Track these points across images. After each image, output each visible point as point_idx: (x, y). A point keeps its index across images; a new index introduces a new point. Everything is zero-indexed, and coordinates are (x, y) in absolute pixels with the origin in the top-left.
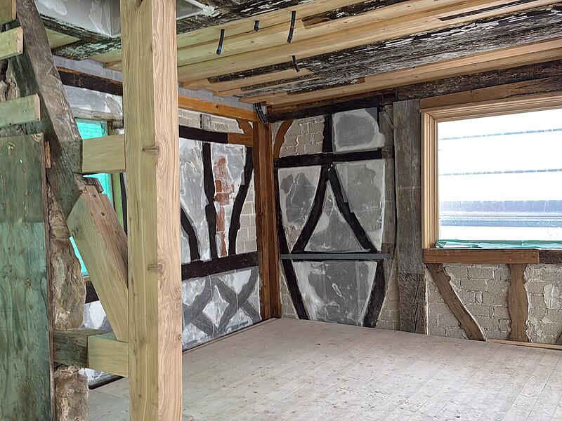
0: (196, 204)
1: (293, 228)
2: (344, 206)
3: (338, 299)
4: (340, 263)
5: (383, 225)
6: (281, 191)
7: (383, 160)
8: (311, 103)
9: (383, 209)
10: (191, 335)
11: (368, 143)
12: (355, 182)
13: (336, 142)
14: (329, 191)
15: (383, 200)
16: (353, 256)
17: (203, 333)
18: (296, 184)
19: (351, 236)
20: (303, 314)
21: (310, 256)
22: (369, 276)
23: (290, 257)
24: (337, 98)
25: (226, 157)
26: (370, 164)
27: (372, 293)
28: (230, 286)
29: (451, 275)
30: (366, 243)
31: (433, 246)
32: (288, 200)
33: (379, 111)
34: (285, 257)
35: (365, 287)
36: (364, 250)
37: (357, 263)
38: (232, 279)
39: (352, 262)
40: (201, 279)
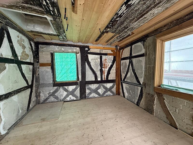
0: (97, 68)
1: (123, 75)
2: (133, 70)
3: (131, 95)
4: (132, 86)
5: (143, 77)
6: (121, 66)
7: (144, 57)
8: (127, 44)
9: (143, 72)
10: (94, 95)
11: (140, 52)
12: (137, 64)
13: (133, 53)
14: (131, 66)
15: (144, 69)
16: (135, 84)
17: (97, 95)
18: (124, 64)
19: (135, 79)
20: (124, 96)
21: (126, 82)
22: (139, 91)
23: (122, 82)
24: (133, 41)
25: (107, 58)
26: (140, 58)
27: (139, 96)
28: (106, 86)
29: (165, 98)
30: (138, 81)
31: (159, 86)
32: (122, 68)
33: (144, 42)
34: (121, 81)
35: (137, 94)
36: (137, 83)
37: (136, 86)
38: (107, 85)
39: (135, 86)
40: (98, 84)
